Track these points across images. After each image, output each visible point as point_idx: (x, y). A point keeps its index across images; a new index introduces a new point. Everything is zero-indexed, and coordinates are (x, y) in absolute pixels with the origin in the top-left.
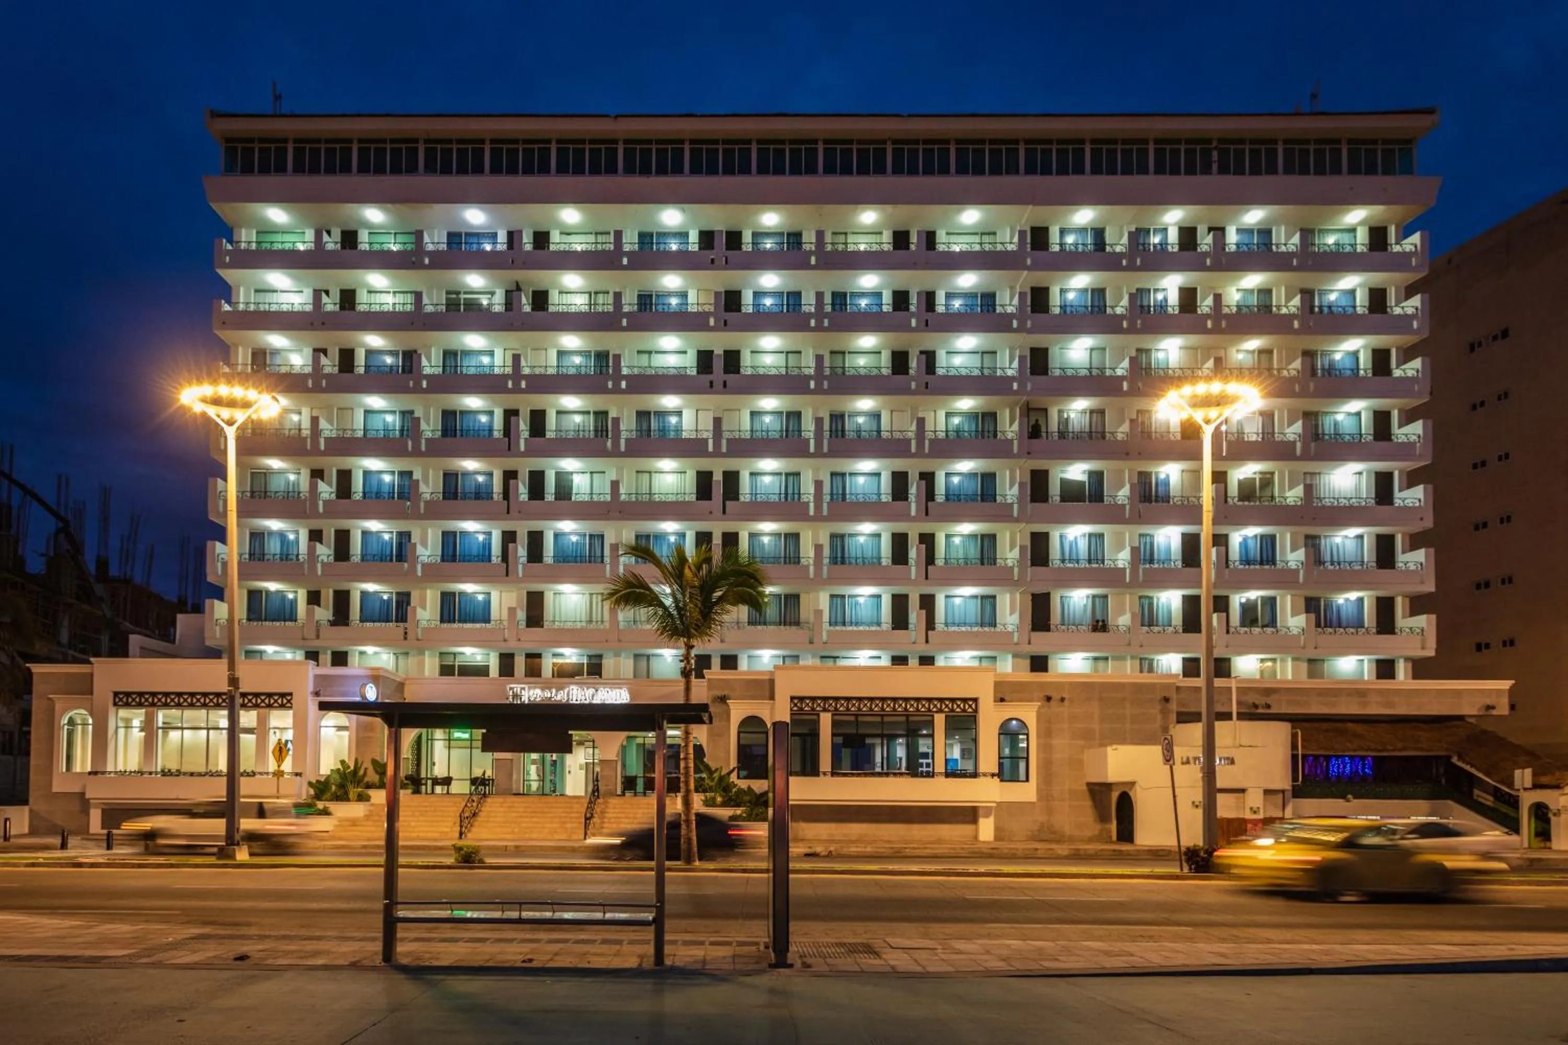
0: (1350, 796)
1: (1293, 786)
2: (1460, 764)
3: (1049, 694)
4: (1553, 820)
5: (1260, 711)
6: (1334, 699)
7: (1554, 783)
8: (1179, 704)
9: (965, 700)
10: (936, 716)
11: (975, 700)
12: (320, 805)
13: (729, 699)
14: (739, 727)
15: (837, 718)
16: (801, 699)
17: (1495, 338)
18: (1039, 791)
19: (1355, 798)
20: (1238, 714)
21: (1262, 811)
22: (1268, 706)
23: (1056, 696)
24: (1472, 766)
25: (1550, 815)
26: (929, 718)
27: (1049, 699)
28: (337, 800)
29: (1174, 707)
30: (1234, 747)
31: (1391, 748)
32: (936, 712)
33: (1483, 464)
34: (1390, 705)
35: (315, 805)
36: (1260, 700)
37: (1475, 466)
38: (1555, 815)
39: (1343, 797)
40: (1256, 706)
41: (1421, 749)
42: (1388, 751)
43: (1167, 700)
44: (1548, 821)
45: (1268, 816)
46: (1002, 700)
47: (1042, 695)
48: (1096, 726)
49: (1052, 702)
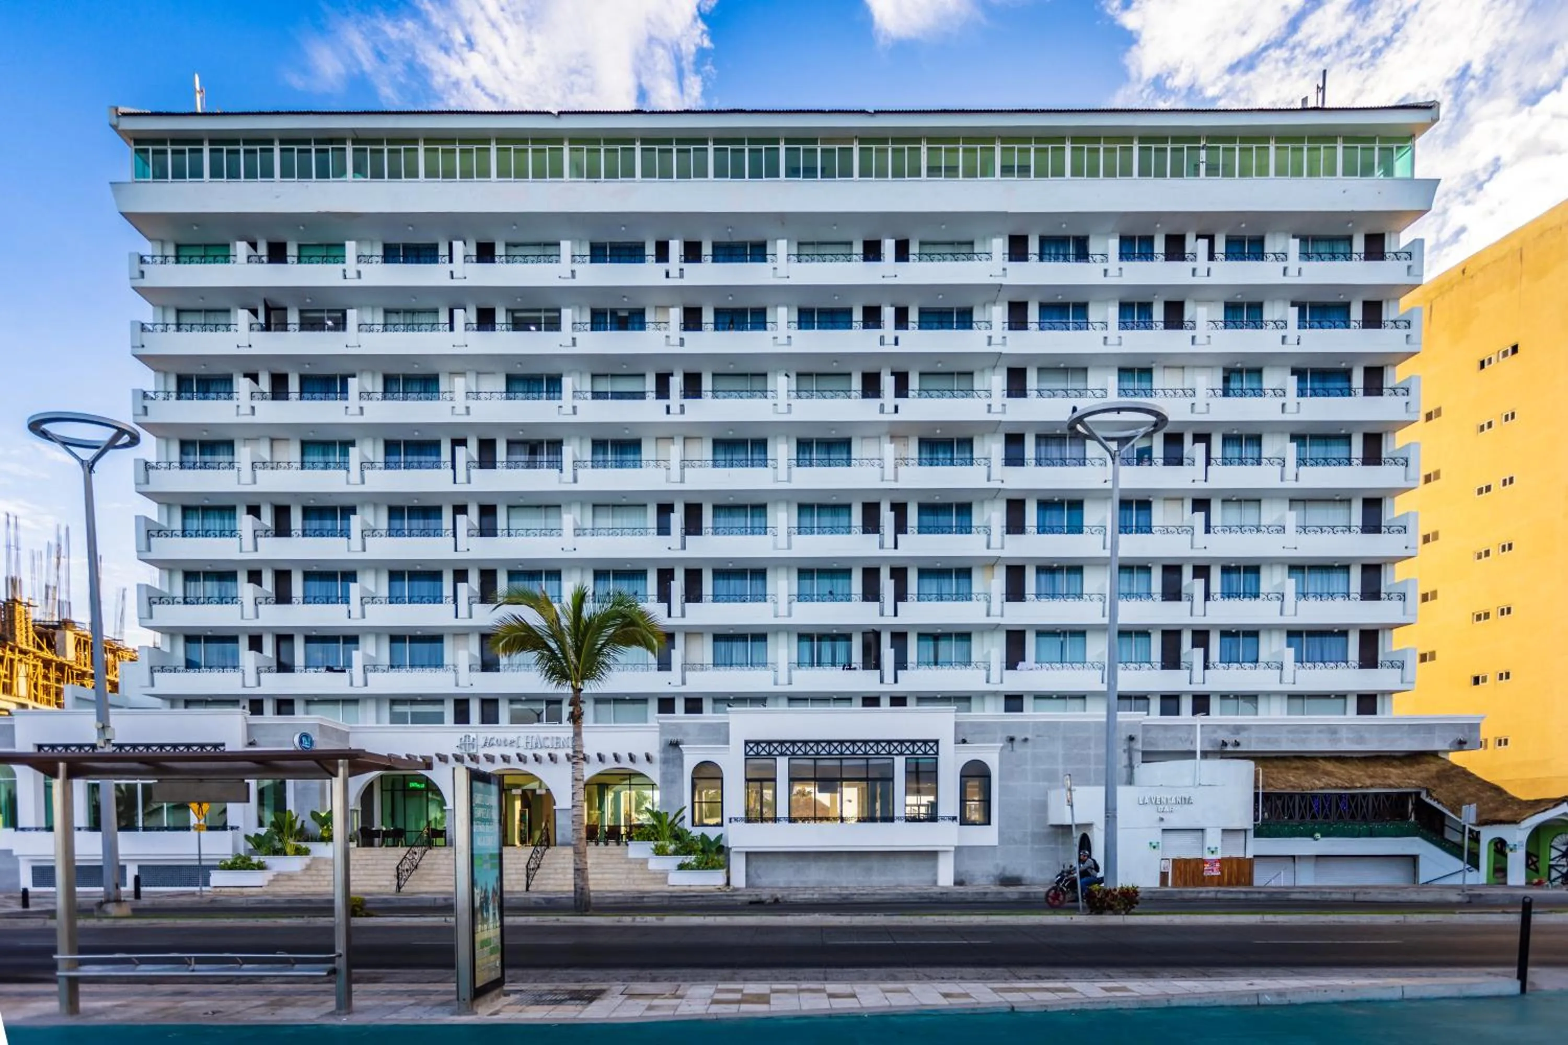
0: (1318, 835)
1: (1255, 825)
2: (1428, 800)
3: (1011, 735)
4: (1510, 854)
5: (1229, 748)
6: (1304, 736)
7: (1511, 818)
8: (1143, 744)
9: (925, 742)
10: (896, 758)
11: (936, 742)
12: (255, 859)
13: (683, 744)
14: (693, 772)
15: (794, 762)
16: (757, 743)
17: (1505, 354)
18: (1001, 833)
19: (1322, 836)
20: (1202, 752)
21: (1219, 851)
22: (1237, 744)
23: (1019, 737)
24: (1439, 803)
25: (1508, 850)
26: (889, 761)
27: (1012, 740)
28: (274, 855)
29: (1138, 745)
30: (1194, 786)
31: (1359, 785)
32: (896, 755)
33: (1488, 488)
34: (1361, 740)
35: (250, 860)
36: (1230, 738)
37: (1480, 491)
38: (1511, 850)
39: (1311, 835)
40: (1224, 744)
41: (1390, 786)
42: (1356, 788)
43: (1131, 739)
44: (1505, 856)
45: (1227, 855)
46: (964, 741)
47: (1005, 735)
48: (1060, 767)
49: (1015, 744)
